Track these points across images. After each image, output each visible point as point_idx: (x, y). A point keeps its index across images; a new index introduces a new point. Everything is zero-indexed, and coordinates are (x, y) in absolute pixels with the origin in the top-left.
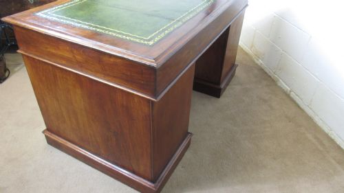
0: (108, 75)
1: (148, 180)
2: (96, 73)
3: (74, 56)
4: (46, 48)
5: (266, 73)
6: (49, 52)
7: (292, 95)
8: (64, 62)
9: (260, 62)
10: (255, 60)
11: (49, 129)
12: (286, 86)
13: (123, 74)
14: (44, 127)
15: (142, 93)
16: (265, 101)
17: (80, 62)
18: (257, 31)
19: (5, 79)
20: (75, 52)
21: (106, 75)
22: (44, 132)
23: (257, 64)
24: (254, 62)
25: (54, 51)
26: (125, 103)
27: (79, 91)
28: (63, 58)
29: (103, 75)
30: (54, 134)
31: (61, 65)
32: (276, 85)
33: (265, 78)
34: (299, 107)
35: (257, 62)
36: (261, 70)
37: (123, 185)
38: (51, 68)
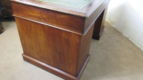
0: (59, 24)
1: (74, 76)
2: (53, 23)
3: (42, 16)
4: (28, 12)
5: (117, 30)
6: (29, 14)
7: (130, 39)
8: (36, 19)
9: (113, 26)
10: (111, 25)
11: (25, 53)
12: (126, 35)
13: (68, 23)
14: (23, 52)
15: (76, 32)
16: (119, 41)
17: (45, 19)
18: (112, 12)
19: (2, 32)
20: (43, 13)
21: (58, 24)
22: (22, 55)
23: (112, 27)
24: (111, 26)
25: (31, 14)
26: (66, 38)
27: (42, 33)
28: (36, 17)
29: (56, 24)
30: (28, 55)
31: (35, 20)
32: (122, 35)
33: (117, 32)
34: (133, 44)
35: (112, 26)
36: (115, 29)
37: (61, 78)
38: (29, 22)
